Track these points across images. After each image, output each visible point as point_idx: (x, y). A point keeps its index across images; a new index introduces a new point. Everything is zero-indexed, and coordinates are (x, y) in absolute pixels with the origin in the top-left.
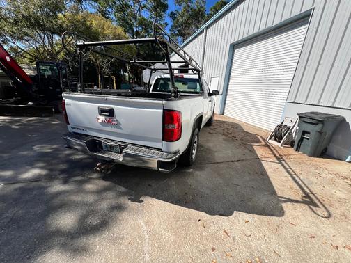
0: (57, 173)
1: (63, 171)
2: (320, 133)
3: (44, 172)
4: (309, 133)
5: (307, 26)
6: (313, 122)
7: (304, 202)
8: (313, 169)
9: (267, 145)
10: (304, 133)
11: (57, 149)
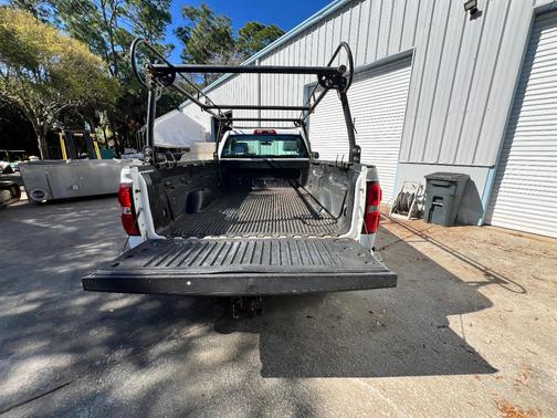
0: (100, 352)
1: (112, 345)
2: (454, 196)
3: (62, 361)
4: (441, 199)
5: (410, 68)
6: (446, 184)
7: (491, 282)
8: (461, 241)
9: (394, 222)
10: (435, 199)
11: (46, 302)
